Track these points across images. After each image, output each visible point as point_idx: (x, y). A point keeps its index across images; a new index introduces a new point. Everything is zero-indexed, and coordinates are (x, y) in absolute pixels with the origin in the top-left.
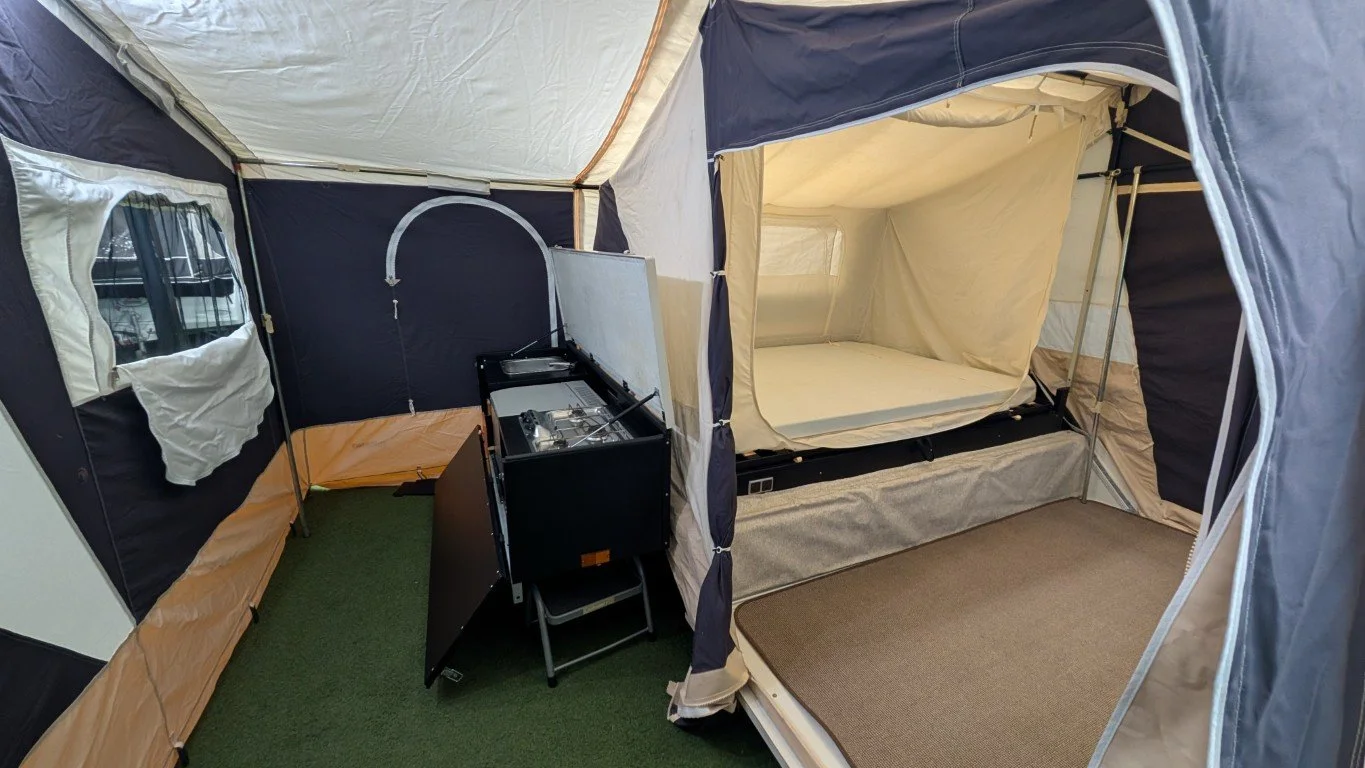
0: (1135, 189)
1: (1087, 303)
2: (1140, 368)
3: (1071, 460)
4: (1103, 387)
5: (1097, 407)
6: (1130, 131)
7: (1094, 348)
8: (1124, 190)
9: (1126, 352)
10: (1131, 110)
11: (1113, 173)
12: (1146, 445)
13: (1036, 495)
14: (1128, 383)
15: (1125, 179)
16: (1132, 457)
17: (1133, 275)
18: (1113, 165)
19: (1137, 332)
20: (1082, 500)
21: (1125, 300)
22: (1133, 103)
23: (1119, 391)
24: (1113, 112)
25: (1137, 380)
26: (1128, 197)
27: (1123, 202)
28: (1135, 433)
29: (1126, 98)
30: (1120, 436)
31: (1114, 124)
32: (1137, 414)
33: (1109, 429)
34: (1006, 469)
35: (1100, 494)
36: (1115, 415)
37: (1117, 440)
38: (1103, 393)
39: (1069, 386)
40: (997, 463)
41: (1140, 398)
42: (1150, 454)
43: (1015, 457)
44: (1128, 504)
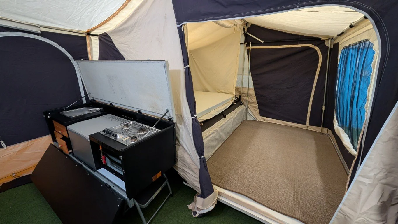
0: (251, 47)
1: (243, 75)
2: (254, 88)
3: (244, 111)
4: (248, 94)
5: (247, 98)
6: (248, 34)
7: (245, 85)
8: (248, 48)
9: (252, 86)
10: (248, 28)
11: (246, 44)
12: (256, 105)
13: (240, 121)
14: (252, 92)
15: (248, 45)
16: (255, 109)
17: (252, 68)
18: (245, 42)
19: (253, 81)
20: (247, 120)
21: (250, 74)
22: (248, 27)
23: (251, 94)
24: (244, 29)
25: (254, 91)
26: (249, 49)
27: (248, 50)
28: (254, 103)
29: (247, 26)
30: (251, 104)
31: (244, 31)
32: (255, 99)
33: (249, 103)
34: (236, 116)
35: (249, 118)
36: (250, 100)
37: (250, 105)
38: (248, 95)
39: (241, 94)
40: (235, 115)
41: (255, 95)
42: (257, 107)
43: (237, 113)
44: (254, 119)
